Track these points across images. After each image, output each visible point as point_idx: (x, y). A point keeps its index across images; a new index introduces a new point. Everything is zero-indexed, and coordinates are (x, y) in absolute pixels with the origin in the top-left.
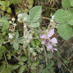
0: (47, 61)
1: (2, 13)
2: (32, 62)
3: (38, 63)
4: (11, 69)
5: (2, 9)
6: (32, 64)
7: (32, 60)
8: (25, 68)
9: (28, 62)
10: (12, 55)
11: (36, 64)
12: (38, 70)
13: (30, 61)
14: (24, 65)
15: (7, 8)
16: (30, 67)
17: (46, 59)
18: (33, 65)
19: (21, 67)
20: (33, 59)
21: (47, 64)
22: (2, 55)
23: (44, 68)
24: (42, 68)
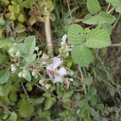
0: (85, 88)
1: (11, 24)
2: (63, 92)
3: (72, 92)
4: (33, 104)
5: (11, 18)
6: (63, 95)
7: (62, 89)
8: (53, 101)
9: (58, 92)
10: (33, 84)
11: (69, 95)
12: (73, 103)
13: (60, 90)
14: (52, 96)
15: (17, 16)
16: (61, 99)
17: (84, 86)
18: (65, 96)
19: (47, 99)
20: (64, 87)
21: (86, 93)
22: (19, 86)
23: (81, 99)
24: (79, 99)
